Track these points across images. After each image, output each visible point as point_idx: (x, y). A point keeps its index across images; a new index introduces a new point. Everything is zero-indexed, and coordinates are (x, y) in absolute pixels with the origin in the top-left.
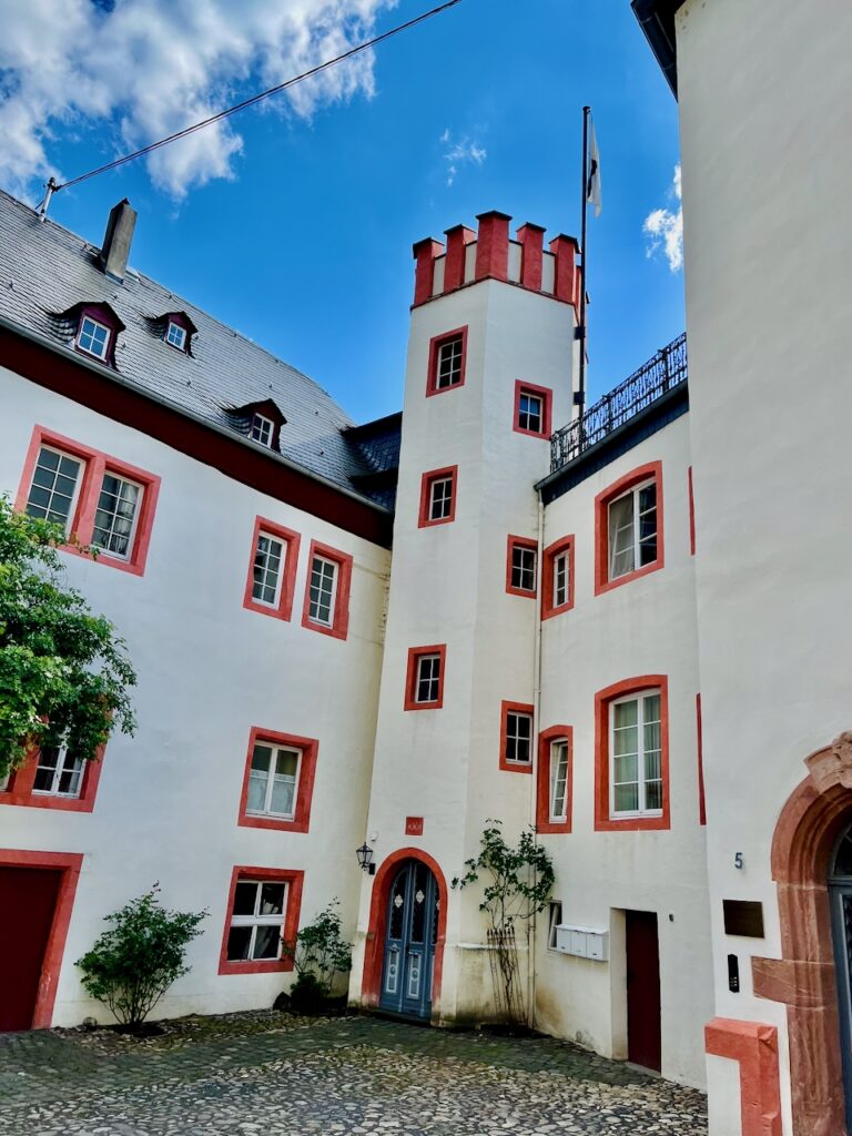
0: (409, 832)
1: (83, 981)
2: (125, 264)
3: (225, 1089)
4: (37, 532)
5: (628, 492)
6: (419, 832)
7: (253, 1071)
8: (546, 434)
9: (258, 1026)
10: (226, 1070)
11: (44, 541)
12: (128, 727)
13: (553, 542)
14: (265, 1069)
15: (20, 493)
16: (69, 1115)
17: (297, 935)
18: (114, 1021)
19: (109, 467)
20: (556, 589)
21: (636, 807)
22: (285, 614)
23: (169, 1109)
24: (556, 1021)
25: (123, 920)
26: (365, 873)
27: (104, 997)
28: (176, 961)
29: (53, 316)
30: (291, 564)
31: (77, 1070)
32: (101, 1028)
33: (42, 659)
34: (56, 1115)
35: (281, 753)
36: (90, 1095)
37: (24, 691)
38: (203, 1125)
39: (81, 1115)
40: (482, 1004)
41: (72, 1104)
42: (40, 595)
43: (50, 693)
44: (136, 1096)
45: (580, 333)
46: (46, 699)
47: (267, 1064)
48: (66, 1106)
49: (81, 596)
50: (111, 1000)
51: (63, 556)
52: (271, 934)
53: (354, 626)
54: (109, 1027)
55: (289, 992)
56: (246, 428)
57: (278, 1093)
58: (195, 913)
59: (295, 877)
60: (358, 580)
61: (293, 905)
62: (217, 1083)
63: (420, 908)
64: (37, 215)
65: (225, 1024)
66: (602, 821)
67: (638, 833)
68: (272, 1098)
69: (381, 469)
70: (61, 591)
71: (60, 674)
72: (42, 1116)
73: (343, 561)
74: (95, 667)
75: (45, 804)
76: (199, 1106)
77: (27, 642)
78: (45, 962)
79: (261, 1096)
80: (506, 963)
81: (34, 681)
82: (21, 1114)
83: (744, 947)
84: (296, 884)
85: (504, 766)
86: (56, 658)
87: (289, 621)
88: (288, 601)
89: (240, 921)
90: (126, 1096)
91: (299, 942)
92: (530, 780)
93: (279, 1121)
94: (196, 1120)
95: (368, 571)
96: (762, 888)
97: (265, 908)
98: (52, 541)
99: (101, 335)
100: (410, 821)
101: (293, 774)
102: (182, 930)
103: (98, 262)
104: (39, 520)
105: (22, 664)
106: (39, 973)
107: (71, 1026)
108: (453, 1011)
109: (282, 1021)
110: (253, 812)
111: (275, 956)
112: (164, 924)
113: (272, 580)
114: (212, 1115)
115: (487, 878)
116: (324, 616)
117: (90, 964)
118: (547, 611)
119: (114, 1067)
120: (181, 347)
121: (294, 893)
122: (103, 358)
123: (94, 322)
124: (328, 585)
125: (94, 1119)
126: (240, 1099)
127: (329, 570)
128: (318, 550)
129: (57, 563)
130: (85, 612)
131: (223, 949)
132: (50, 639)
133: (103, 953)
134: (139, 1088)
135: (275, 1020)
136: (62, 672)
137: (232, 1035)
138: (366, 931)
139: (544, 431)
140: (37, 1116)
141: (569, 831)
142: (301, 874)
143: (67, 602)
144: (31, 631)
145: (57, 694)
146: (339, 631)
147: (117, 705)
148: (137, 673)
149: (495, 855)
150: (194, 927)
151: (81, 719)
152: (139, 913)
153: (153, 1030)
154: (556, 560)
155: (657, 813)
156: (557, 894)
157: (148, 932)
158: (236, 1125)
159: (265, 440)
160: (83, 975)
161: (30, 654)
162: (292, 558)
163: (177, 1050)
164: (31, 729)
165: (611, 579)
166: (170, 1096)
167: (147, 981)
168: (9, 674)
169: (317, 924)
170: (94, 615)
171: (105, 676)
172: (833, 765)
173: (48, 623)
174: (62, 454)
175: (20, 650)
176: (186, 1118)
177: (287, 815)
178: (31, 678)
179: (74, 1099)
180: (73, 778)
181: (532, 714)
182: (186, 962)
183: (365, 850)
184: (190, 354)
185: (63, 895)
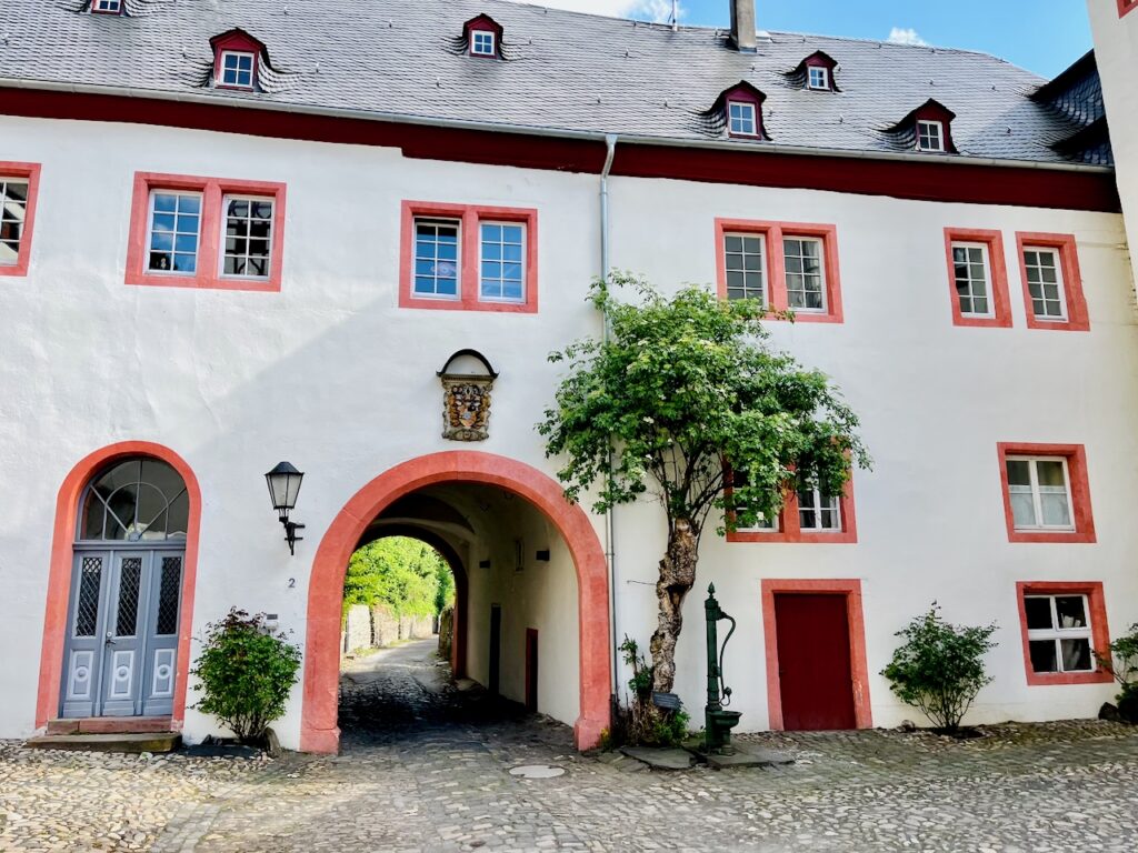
1: (891, 688)
2: (754, 31)
3: (1049, 784)
4: (739, 312)
7: (1079, 770)
9: (1083, 733)
10: (1050, 769)
11: (747, 317)
12: (864, 463)
14: (1092, 769)
15: (720, 281)
16: (900, 796)
17: (1111, 647)
18: (931, 725)
19: (785, 233)
22: (1004, 320)
23: (993, 797)
25: (913, 635)
27: (915, 702)
28: (977, 672)
29: (706, 114)
30: (998, 267)
31: (902, 762)
32: (920, 729)
33: (770, 417)
34: (888, 795)
35: (1041, 464)
36: (917, 782)
37: (765, 447)
38: (1029, 812)
39: (910, 797)
41: (901, 788)
42: (757, 365)
43: (786, 445)
44: (960, 785)
46: (785, 448)
47: (1095, 766)
48: (897, 789)
49: (790, 356)
50: (922, 705)
51: (767, 325)
52: (1080, 647)
53: (1094, 313)
54: (926, 729)
55: (1115, 703)
56: (911, 140)
57: (1108, 790)
58: (984, 627)
60: (1088, 259)
61: (1098, 618)
62: (1042, 779)
64: (671, 27)
65: (1046, 730)
68: (1102, 794)
69: (1090, 121)
70: (773, 356)
71: (789, 427)
72: (876, 794)
73: (1061, 244)
74: (820, 415)
75: (813, 539)
76: (1023, 796)
77: (755, 406)
78: (853, 673)
79: (1089, 791)
81: (769, 437)
82: (858, 792)
84: (1094, 596)
86: (782, 414)
87: (1011, 326)
88: (1004, 306)
89: (1039, 634)
90: (951, 785)
91: (1114, 653)
93: (1110, 813)
94: (1021, 807)
95: (1099, 245)
97: (1064, 622)
98: (753, 316)
99: (747, 113)
101: (1062, 483)
102: (973, 642)
103: (730, 43)
104: (739, 301)
105: (757, 425)
106: (851, 682)
107: (892, 727)
109: (1110, 730)
110: (1023, 527)
111: (1090, 668)
112: (954, 638)
113: (980, 288)
114: (1037, 804)
116: (1054, 309)
117: (893, 673)
119: (937, 762)
120: (826, 87)
121: (1096, 605)
122: (754, 133)
123: (738, 104)
124: (1050, 275)
125: (923, 801)
126: (1066, 793)
127: (1047, 258)
128: (1026, 241)
129: (764, 332)
130: (798, 370)
131: (1026, 662)
132: (773, 399)
133: (902, 664)
134: (962, 779)
135: (1101, 729)
136: (792, 425)
137: (1055, 740)
140: (872, 795)
142: (1100, 585)
143: (779, 364)
144: (756, 397)
145: (793, 444)
146: (1079, 321)
147: (849, 446)
148: (857, 414)
150: (986, 640)
151: (822, 464)
152: (926, 628)
153: (971, 733)
157: (940, 646)
158: (1061, 814)
159: (935, 144)
160: (891, 683)
161: (761, 415)
162: (997, 259)
163: (997, 751)
164: (780, 478)
166: (993, 787)
167: (953, 689)
168: (750, 435)
170: (807, 370)
171: (830, 422)
173: (768, 386)
174: (743, 235)
175: (752, 414)
176: (1010, 806)
177: (1068, 527)
178: (767, 435)
179: (902, 784)
180: (832, 515)
182: (987, 671)
184: (837, 89)
185: (853, 615)
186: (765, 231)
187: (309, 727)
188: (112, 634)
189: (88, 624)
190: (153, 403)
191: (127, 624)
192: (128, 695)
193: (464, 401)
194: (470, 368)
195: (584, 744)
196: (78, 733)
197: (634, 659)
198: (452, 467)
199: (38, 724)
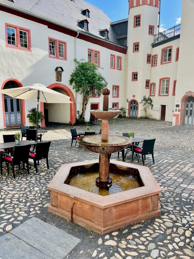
0: (133, 97)
5: (167, 49)
6: (135, 97)
8: (153, 35)
13: (153, 55)
19: (95, 51)
20: (154, 62)
21: (164, 93)
22: (115, 69)
24: (152, 117)
26: (127, 102)
35: (115, 88)
40: (143, 116)
45: (159, 13)
53: (122, 68)
59: (118, 103)
60: (123, 61)
61: (118, 106)
63: (135, 106)
66: (159, 95)
67: (164, 97)
80: (146, 111)
83: (177, 108)
85: (146, 88)
88: (115, 66)
92: (149, 90)
95: (124, 59)
96: (180, 103)
100: (133, 96)
101: (116, 90)
108: (140, 117)
110: (114, 96)
115: (144, 102)
116: (119, 67)
118: (152, 66)
120: (88, 16)
124: (119, 62)
127: (119, 60)
128: (118, 57)
138: (128, 109)
139: (153, 34)
141: (155, 96)
146: (120, 69)
149: (145, 99)
154: (154, 57)
155: (167, 94)
156: (152, 103)
162: (115, 59)
165: (163, 63)
169: (121, 108)
172: (187, 94)
174: (90, 51)
181: (150, 81)
183: (127, 100)
185: (98, 107)
186: (93, 51)
187: (42, 125)
188: (10, 111)
189: (6, 110)
190: (14, 71)
191: (12, 110)
192: (14, 121)
193: (59, 75)
194: (60, 70)
195: (73, 124)
196: (11, 127)
197: (78, 113)
198: (57, 86)
199: (4, 126)
